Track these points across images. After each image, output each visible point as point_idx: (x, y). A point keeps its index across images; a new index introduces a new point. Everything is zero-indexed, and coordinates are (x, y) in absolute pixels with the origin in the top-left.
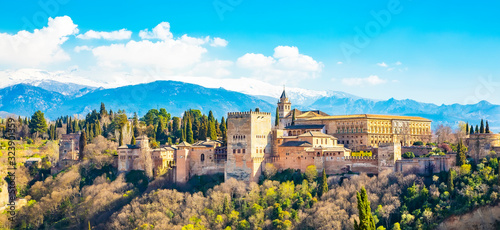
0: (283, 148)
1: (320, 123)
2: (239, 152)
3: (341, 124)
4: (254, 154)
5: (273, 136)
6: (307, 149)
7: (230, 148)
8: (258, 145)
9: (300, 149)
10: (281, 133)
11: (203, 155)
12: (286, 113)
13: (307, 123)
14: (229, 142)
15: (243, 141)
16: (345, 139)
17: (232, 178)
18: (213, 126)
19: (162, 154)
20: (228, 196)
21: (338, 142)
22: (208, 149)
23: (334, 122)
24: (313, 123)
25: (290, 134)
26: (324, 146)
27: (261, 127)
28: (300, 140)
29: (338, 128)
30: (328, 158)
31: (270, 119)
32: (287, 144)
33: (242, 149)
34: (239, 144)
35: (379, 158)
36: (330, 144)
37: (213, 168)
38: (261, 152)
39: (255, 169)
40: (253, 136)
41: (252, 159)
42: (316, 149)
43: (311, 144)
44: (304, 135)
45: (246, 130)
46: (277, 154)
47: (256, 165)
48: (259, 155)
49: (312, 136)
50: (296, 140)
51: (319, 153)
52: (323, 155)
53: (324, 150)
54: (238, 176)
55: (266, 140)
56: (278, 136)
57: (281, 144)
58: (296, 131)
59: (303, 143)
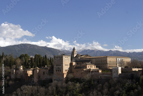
0: (75, 69)
1: (89, 60)
2: (58, 71)
3: (97, 60)
4: (64, 72)
5: (71, 64)
6: (85, 70)
7: (55, 69)
8: (66, 68)
9: (82, 70)
10: (74, 63)
11: (44, 72)
12: (75, 56)
13: (84, 60)
14: (54, 67)
15: (60, 67)
16: (99, 66)
17: (55, 81)
18: (47, 61)
19: (28, 72)
20: (55, 88)
21: (96, 67)
22: (46, 70)
23: (94, 59)
24: (86, 60)
25: (77, 64)
26: (91, 68)
27: (67, 62)
28: (82, 66)
29: (96, 61)
30: (93, 73)
31: (70, 58)
32: (77, 67)
33: (60, 70)
34: (58, 68)
35: (113, 73)
36: (93, 68)
37: (48, 77)
38: (67, 71)
39: (64, 77)
40: (64, 65)
41: (63, 74)
42: (88, 70)
43: (86, 68)
44: (83, 64)
45: (61, 62)
46: (73, 72)
47: (65, 76)
48: (66, 72)
49: (87, 65)
50: (80, 66)
51: (89, 71)
52: (91, 72)
53: (91, 70)
54: (58, 81)
55: (69, 66)
56: (73, 65)
57: (74, 68)
58: (80, 62)
59: (83, 67)
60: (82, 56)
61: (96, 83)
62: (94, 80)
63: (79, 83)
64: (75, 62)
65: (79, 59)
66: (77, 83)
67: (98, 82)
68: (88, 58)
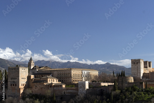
0: (34, 84)
1: (49, 72)
2: (13, 85)
3: (60, 73)
4: (21, 86)
5: (29, 77)
6: (45, 84)
7: (9, 83)
8: (23, 82)
9: (42, 84)
10: (32, 77)
13: (44, 72)
14: (8, 81)
15: (15, 80)
16: (61, 79)
17: (10, 97)
21: (58, 81)
23: (56, 72)
24: (46, 72)
25: (35, 77)
26: (53, 82)
27: (24, 75)
28: (42, 80)
29: (58, 74)
30: (55, 88)
31: (27, 70)
32: (35, 81)
33: (16, 84)
34: (14, 82)
35: (79, 88)
36: (55, 82)
38: (24, 85)
39: (21, 93)
40: (20, 78)
41: (20, 89)
42: (49, 84)
43: (47, 81)
44: (43, 77)
45: (17, 75)
46: (31, 86)
47: (22, 91)
48: (23, 87)
49: (48, 78)
50: (40, 80)
51: (51, 86)
52: (53, 87)
53: (53, 85)
54: (13, 97)
55: (26, 80)
56: (31, 78)
57: (33, 82)
58: (39, 75)
59: (44, 81)
60: (40, 67)
61: (59, 99)
62: (56, 97)
63: (39, 100)
64: (33, 75)
65: (37, 71)
66: (36, 100)
67: (61, 98)
68: (49, 70)
